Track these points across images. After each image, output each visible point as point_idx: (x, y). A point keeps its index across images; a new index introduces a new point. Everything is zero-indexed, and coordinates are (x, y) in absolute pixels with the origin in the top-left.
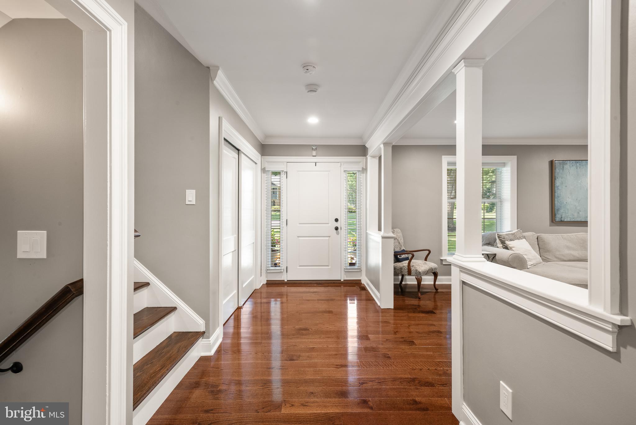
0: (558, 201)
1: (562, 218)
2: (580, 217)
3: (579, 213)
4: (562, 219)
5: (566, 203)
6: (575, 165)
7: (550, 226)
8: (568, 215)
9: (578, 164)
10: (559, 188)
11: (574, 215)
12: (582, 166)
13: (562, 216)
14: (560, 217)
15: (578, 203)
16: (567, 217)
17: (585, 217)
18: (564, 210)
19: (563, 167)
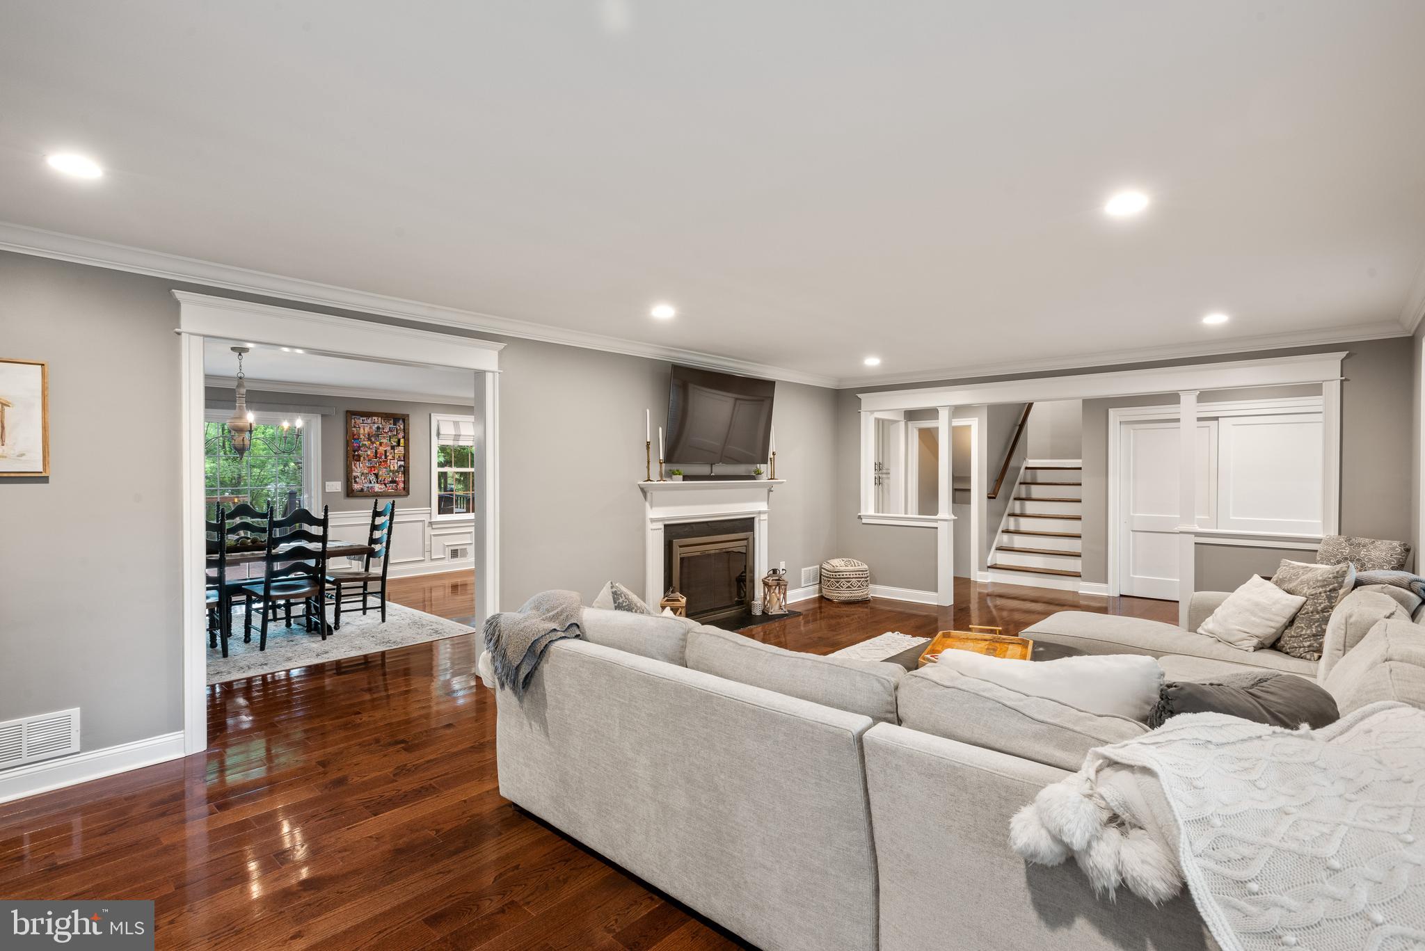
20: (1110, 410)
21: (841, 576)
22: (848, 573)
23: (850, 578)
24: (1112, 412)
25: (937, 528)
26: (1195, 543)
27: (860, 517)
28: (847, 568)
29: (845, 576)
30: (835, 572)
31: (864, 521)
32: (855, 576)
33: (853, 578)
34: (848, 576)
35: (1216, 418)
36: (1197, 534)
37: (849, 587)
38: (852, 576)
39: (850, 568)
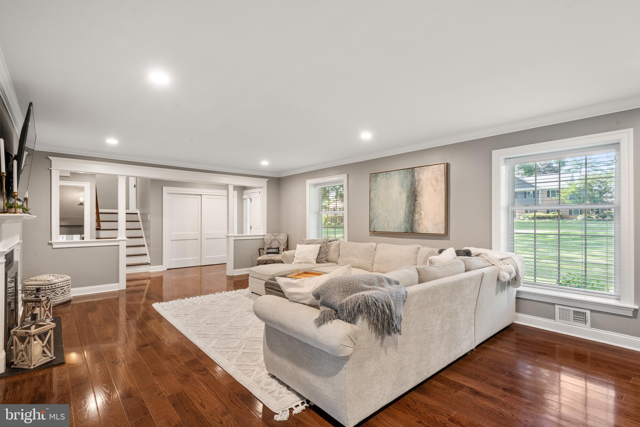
0: (372, 212)
1: (375, 228)
2: (390, 228)
3: (388, 224)
4: (375, 230)
5: (378, 214)
6: (386, 177)
7: (370, 236)
8: (379, 225)
9: (388, 176)
10: (373, 200)
11: (384, 226)
12: (392, 176)
13: (375, 226)
14: (374, 227)
15: (388, 214)
16: (379, 228)
17: (393, 228)
18: (377, 221)
19: (376, 180)
20: (164, 187)
21: (57, 287)
22: (61, 283)
23: (64, 286)
24: (165, 188)
25: (119, 245)
26: (234, 240)
27: (51, 244)
28: (58, 280)
29: (60, 286)
30: (52, 284)
31: (54, 246)
32: (66, 284)
33: (66, 286)
34: (62, 285)
35: (201, 195)
36: (235, 237)
37: (63, 293)
38: (64, 285)
39: (60, 280)
